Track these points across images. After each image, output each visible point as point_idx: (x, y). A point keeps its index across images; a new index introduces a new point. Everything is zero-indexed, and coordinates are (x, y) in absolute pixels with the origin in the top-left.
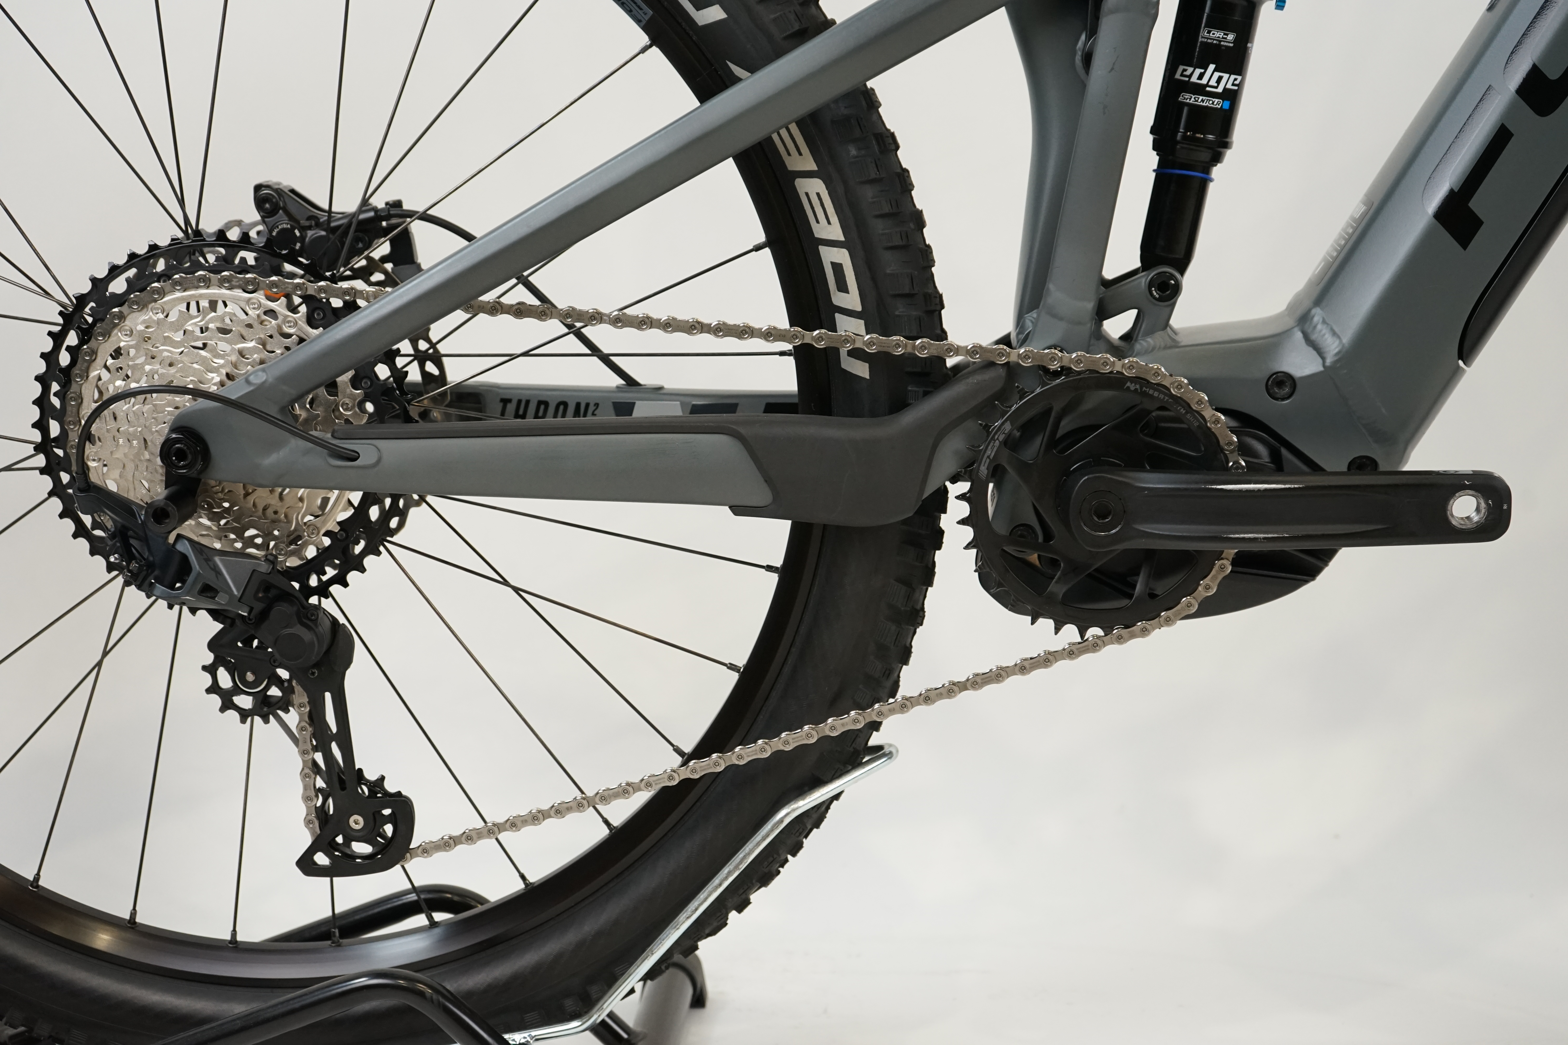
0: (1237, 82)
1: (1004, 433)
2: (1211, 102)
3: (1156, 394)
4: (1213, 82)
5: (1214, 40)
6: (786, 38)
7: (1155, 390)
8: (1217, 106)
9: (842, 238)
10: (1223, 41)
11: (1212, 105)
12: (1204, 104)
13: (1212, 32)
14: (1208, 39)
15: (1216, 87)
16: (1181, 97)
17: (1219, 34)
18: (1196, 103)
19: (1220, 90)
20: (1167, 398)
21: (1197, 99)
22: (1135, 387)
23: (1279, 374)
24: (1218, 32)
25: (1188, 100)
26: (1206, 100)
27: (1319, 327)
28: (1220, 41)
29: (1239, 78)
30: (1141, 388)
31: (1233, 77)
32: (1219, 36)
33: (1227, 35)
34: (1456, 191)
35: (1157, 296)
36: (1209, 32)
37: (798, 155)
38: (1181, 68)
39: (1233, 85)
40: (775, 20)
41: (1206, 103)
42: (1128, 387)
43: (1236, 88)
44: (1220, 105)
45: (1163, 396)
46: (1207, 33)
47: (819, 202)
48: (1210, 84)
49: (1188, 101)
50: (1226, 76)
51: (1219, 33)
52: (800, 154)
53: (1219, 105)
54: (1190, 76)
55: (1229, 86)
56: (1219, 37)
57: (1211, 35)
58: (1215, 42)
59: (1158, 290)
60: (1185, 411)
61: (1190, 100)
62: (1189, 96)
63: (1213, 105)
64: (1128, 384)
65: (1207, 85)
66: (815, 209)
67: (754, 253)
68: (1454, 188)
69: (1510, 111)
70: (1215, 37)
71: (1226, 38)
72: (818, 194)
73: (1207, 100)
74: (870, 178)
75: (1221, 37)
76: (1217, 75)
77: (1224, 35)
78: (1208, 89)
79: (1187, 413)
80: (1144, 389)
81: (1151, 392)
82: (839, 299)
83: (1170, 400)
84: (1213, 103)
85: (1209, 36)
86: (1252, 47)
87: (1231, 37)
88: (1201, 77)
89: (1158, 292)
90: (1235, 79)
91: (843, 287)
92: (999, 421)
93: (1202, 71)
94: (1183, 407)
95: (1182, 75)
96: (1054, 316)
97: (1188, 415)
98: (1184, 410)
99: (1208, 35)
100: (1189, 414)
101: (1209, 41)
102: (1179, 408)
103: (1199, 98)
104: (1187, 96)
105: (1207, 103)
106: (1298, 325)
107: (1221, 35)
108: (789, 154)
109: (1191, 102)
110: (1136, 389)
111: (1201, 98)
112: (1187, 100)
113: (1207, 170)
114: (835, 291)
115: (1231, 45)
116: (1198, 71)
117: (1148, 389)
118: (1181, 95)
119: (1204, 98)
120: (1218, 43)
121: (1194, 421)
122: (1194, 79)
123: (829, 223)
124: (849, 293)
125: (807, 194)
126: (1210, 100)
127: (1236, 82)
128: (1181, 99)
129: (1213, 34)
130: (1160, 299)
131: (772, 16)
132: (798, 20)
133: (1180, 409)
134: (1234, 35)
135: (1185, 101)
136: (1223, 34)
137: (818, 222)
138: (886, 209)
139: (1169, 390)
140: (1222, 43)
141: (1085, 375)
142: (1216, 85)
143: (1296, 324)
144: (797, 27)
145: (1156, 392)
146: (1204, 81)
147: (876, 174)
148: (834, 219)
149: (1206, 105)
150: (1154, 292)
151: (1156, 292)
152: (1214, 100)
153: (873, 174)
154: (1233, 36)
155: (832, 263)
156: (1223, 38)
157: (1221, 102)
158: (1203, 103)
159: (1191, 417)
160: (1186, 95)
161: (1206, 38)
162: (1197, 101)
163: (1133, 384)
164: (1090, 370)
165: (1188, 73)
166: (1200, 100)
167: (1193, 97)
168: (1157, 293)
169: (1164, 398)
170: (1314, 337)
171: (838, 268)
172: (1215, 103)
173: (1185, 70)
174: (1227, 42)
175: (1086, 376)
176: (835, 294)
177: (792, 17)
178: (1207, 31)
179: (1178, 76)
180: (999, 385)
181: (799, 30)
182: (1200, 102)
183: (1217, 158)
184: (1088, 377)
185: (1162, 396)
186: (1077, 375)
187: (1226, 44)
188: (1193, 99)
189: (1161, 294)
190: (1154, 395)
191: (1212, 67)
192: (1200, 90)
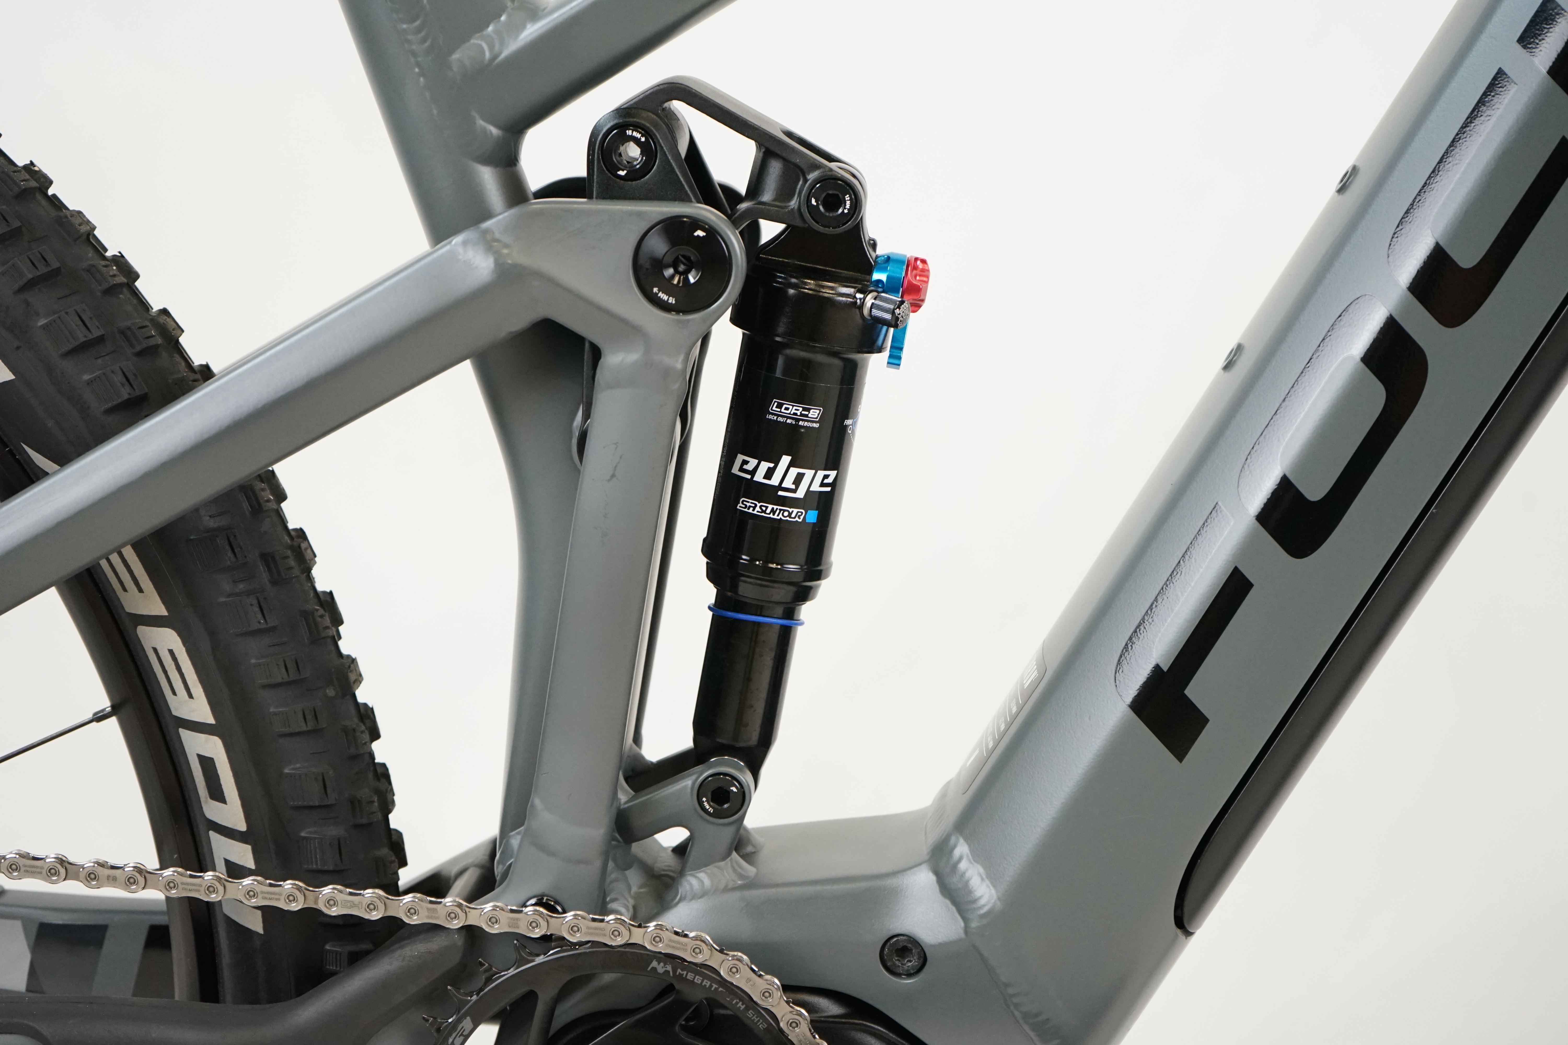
0: (829, 480)
1: (462, 1035)
2: (786, 514)
3: (698, 980)
4: (788, 483)
5: (788, 418)
6: (109, 411)
7: (697, 973)
8: (797, 519)
9: (211, 720)
10: (803, 420)
11: (788, 518)
12: (775, 517)
13: (785, 406)
14: (778, 416)
15: (794, 491)
16: (741, 505)
17: (796, 410)
18: (763, 514)
19: (800, 494)
20: (715, 986)
21: (764, 509)
22: (664, 969)
23: (900, 938)
24: (793, 406)
25: (751, 509)
26: (778, 511)
27: (963, 865)
28: (798, 420)
29: (833, 474)
30: (675, 971)
31: (821, 474)
32: (796, 412)
33: (808, 410)
34: (1165, 669)
35: (711, 810)
36: (780, 406)
37: (137, 591)
38: (740, 458)
39: (822, 485)
40: (89, 383)
41: (778, 515)
42: (654, 969)
43: (828, 489)
44: (802, 517)
45: (709, 983)
46: (776, 407)
47: (173, 663)
48: (784, 485)
49: (751, 511)
50: (809, 473)
51: (795, 408)
52: (141, 590)
53: (799, 518)
54: (753, 472)
55: (816, 487)
56: (795, 414)
57: (783, 410)
58: (789, 421)
59: (712, 801)
60: (744, 1006)
61: (753, 510)
62: (751, 503)
63: (790, 517)
64: (654, 964)
65: (780, 487)
66: (169, 673)
67: (94, 723)
68: (1162, 665)
69: (1247, 547)
70: (790, 414)
71: (807, 416)
72: (171, 652)
73: (781, 510)
74: (251, 629)
75: (799, 414)
76: (794, 472)
77: (803, 410)
78: (780, 493)
79: (747, 1008)
80: (679, 971)
81: (690, 976)
82: (212, 810)
83: (721, 989)
84: (790, 515)
85: (780, 412)
86: (854, 424)
87: (814, 413)
88: (769, 474)
89: (712, 804)
90: (826, 477)
91: (217, 794)
92: (454, 1017)
93: (772, 465)
94: (741, 1000)
95: (741, 469)
96: (543, 848)
97: (749, 1012)
98: (742, 1005)
99: (779, 410)
100: (751, 1011)
101: (780, 419)
102: (734, 1002)
103: (767, 507)
104: (750, 502)
105: (781, 516)
106: (929, 861)
107: (798, 410)
108: (125, 590)
109: (755, 512)
110: (666, 971)
111: (770, 507)
112: (749, 509)
113: (790, 613)
114: (207, 798)
115: (816, 425)
116: (765, 466)
117: (685, 973)
118: (741, 500)
119: (775, 507)
120: (794, 423)
121: (759, 1021)
122: (759, 477)
123: (190, 696)
124: (226, 804)
125: (155, 650)
126: (784, 511)
127: (826, 481)
128: (740, 507)
129: (787, 409)
130: (717, 815)
131: (86, 377)
132: (127, 383)
133: (737, 1003)
134: (820, 410)
135: (746, 510)
136: (801, 409)
137: (174, 693)
138: (280, 676)
139: (718, 974)
140: (801, 423)
141: (585, 948)
142: (793, 487)
143: (927, 858)
144: (125, 394)
145: (697, 977)
146: (775, 481)
147: (260, 623)
148: (198, 690)
149: (779, 518)
150: (706, 804)
151: (708, 803)
152: (791, 510)
153: (257, 621)
154: (818, 411)
155: (199, 756)
156: (802, 415)
157: (802, 513)
158: (774, 515)
159: (754, 1015)
160: (748, 502)
161: (775, 415)
162: (765, 512)
163: (662, 964)
164: (593, 941)
165: (750, 467)
166: (768, 511)
167: (759, 505)
168: (710, 806)
169: (711, 986)
170: (954, 881)
171: (207, 763)
172: (793, 515)
173: (745, 462)
174: (808, 421)
175: (588, 950)
176: (206, 802)
177: (118, 379)
178: (776, 404)
179: (735, 470)
180: (455, 959)
181: (129, 399)
182: (769, 514)
183: (804, 594)
184: (589, 952)
185: (707, 983)
186: (571, 950)
187: (806, 424)
188: (758, 509)
189: (716, 806)
190: (696, 981)
191: (786, 460)
192: (767, 494)
